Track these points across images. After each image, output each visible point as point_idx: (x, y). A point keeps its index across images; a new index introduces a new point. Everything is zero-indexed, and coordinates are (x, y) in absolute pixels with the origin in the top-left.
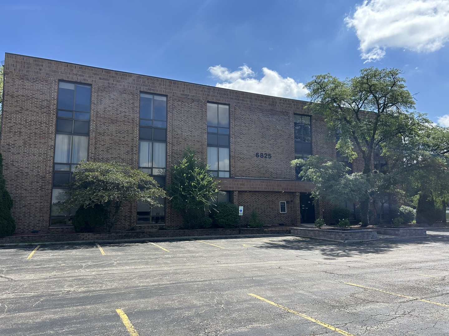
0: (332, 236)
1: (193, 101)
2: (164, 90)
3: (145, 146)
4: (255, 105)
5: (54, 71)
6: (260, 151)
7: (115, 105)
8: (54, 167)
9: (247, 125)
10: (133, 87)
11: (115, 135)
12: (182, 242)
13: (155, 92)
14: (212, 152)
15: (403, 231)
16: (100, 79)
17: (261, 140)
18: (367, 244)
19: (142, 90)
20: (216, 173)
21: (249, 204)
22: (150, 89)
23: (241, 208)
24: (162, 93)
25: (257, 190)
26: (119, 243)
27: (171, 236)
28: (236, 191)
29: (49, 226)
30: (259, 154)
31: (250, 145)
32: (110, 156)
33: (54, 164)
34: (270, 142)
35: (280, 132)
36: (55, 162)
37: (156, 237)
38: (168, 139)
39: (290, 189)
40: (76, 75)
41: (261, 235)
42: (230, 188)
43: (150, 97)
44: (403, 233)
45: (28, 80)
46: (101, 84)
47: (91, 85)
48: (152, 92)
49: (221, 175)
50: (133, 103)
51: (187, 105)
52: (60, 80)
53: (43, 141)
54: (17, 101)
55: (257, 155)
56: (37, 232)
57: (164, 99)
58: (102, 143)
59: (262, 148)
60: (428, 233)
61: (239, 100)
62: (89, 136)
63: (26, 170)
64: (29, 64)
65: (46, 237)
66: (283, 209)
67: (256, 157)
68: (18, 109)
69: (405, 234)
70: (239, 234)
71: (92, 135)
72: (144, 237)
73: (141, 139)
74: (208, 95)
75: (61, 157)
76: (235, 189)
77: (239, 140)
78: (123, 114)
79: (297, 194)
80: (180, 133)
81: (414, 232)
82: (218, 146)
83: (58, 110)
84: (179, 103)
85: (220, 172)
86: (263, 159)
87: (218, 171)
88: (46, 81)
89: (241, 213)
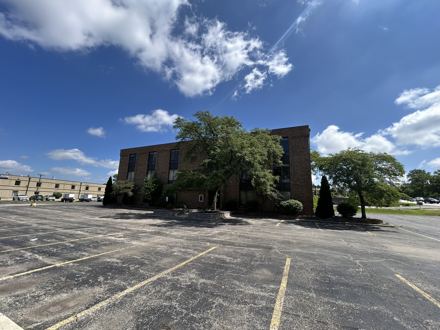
1: (166, 151)
2: (156, 149)
5: (129, 152)
7: (142, 159)
10: (147, 151)
11: (141, 170)
14: (171, 172)
16: (139, 151)
17: (193, 163)
21: (184, 196)
22: (152, 150)
23: (167, 198)
31: (187, 166)
34: (197, 163)
38: (155, 169)
40: (134, 151)
43: (153, 153)
45: (124, 156)
47: (136, 154)
50: (147, 157)
52: (130, 155)
54: (121, 163)
58: (138, 173)
59: (193, 167)
64: (124, 151)
66: (201, 199)
68: (121, 166)
74: (171, 147)
77: (182, 165)
78: (144, 162)
80: (160, 165)
82: (174, 169)
83: (129, 164)
84: (161, 153)
87: (173, 181)
88: (127, 155)
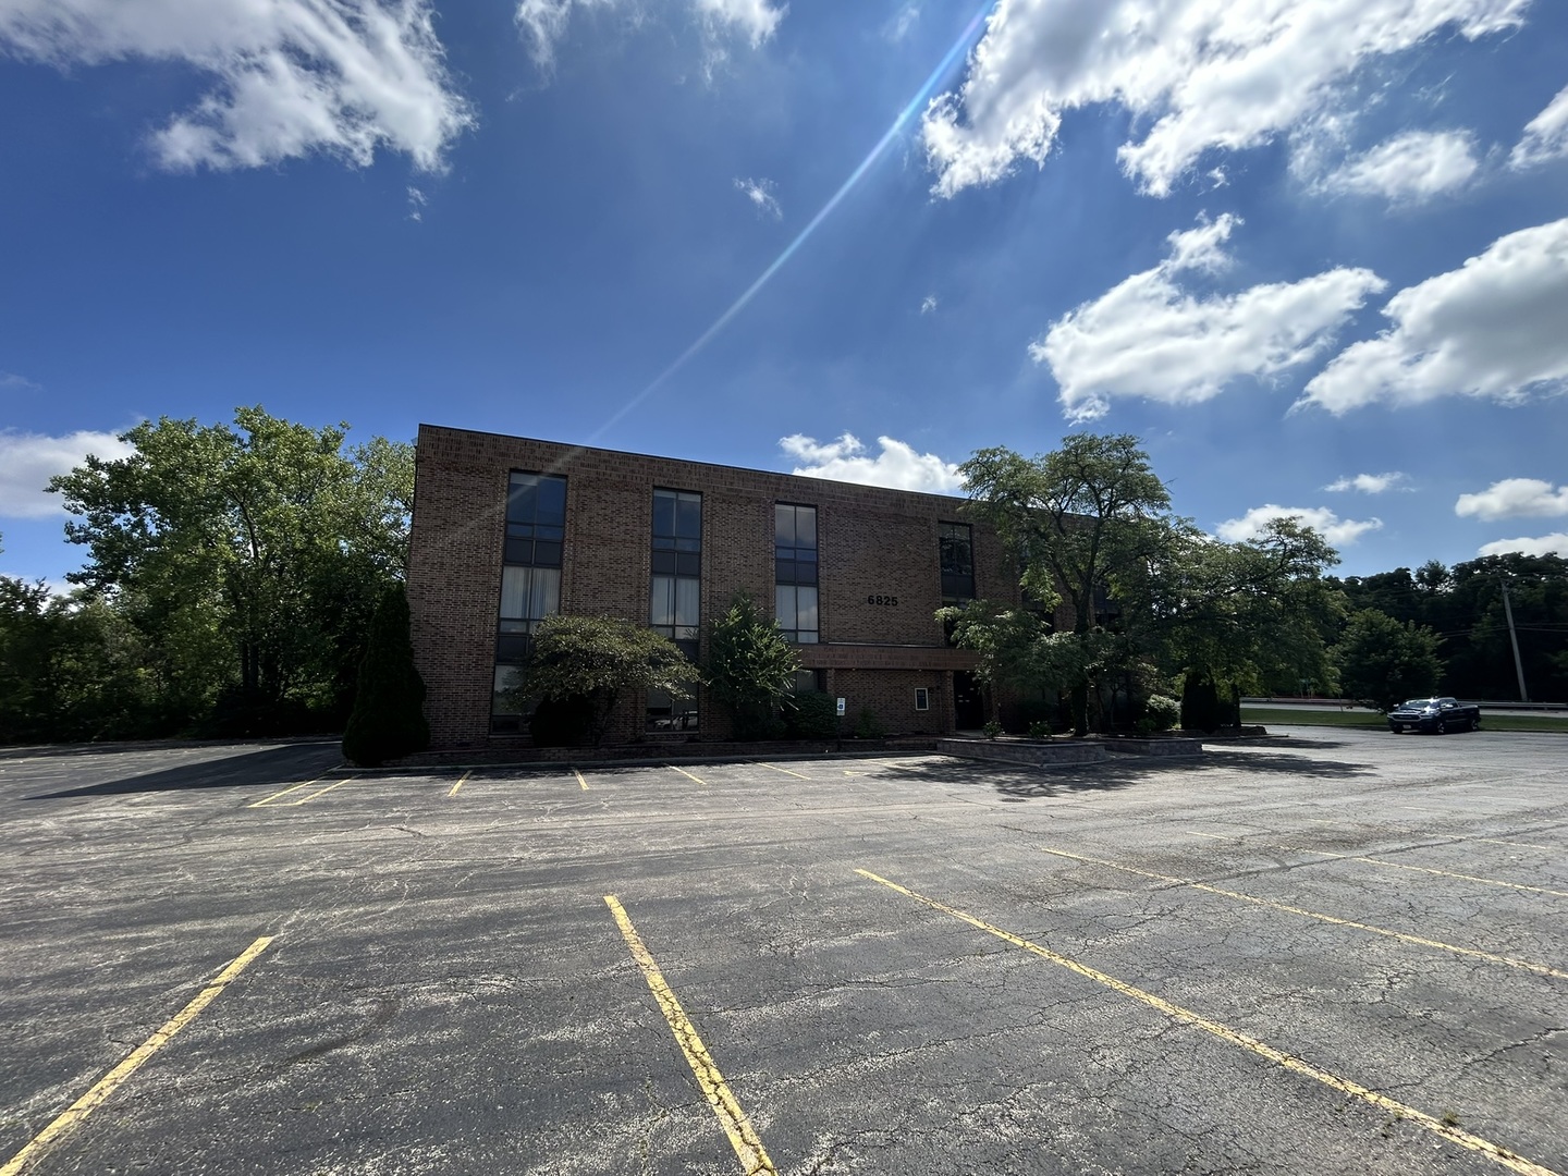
0: (1017, 755)
1: (750, 501)
2: (696, 482)
3: (662, 586)
4: (865, 506)
5: (503, 455)
6: (875, 592)
7: (608, 512)
8: (498, 626)
9: (850, 543)
10: (642, 479)
11: (609, 566)
12: (730, 766)
13: (681, 487)
14: (785, 594)
15: (1155, 745)
16: (582, 465)
17: (878, 570)
18: (1086, 771)
19: (657, 484)
20: (793, 634)
21: (855, 693)
22: (672, 483)
23: (841, 702)
24: (693, 488)
25: (872, 666)
26: (614, 766)
27: (710, 755)
28: (830, 669)
29: (490, 734)
30: (875, 599)
31: (857, 580)
32: (598, 605)
33: (500, 620)
34: (894, 575)
35: (913, 555)
36: (502, 616)
37: (683, 755)
38: (703, 573)
39: (935, 665)
40: (541, 459)
41: (880, 752)
42: (821, 662)
43: (672, 495)
44: (1157, 748)
45: (457, 470)
46: (583, 475)
47: (566, 477)
48: (675, 486)
49: (803, 638)
50: (640, 508)
51: (738, 508)
52: (513, 470)
53: (480, 579)
54: (437, 509)
55: (870, 600)
56: (468, 744)
57: (697, 498)
58: (585, 581)
59: (880, 586)
60: (1205, 747)
61: (834, 497)
62: (561, 569)
63: (451, 632)
64: (459, 443)
65: (483, 754)
66: (922, 703)
67: (868, 604)
68: (439, 522)
69: (1160, 751)
70: (839, 750)
71: (568, 566)
72: (659, 756)
73: (654, 573)
74: (777, 490)
75: (512, 607)
76: (828, 666)
77: (835, 572)
78: (623, 528)
79: (949, 674)
80: (724, 560)
81: (1178, 748)
82: (796, 583)
83: (507, 522)
84: (725, 506)
85: (799, 633)
86: (882, 607)
87: (796, 631)
88: (489, 472)
89: (841, 711)
